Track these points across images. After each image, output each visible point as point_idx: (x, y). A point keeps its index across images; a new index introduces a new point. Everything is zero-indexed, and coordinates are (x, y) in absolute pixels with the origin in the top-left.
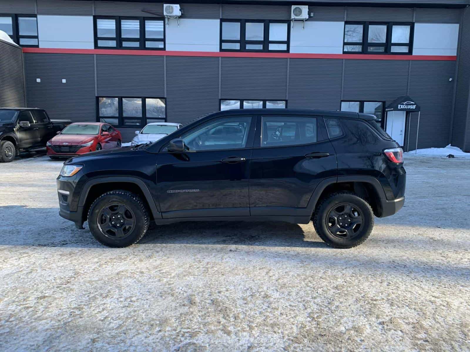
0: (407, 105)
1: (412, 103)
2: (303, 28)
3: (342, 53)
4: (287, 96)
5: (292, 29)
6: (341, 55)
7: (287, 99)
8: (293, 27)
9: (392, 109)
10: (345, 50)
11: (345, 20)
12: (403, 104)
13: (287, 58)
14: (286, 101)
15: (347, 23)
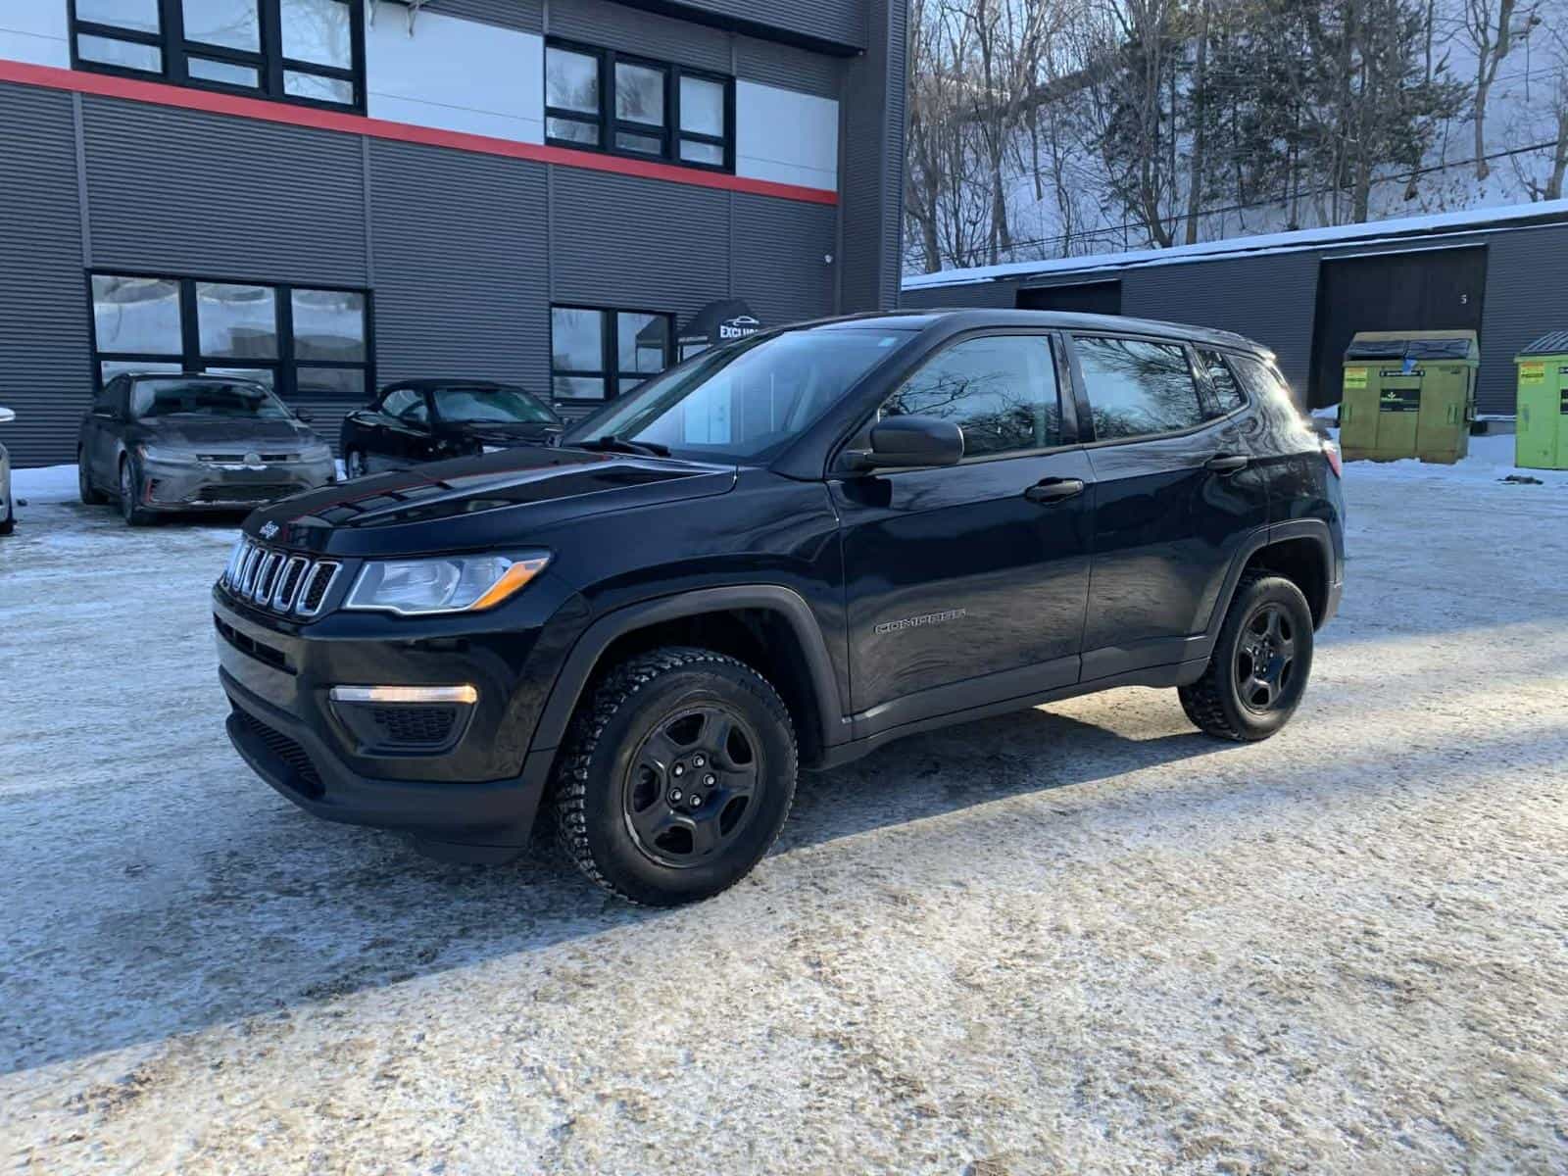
0: (741, 326)
1: (753, 321)
2: (411, 31)
3: (541, 142)
4: (371, 274)
5: (368, 28)
6: (539, 147)
7: (371, 286)
8: (372, 24)
9: (705, 338)
10: (552, 134)
11: (547, 32)
12: (731, 325)
13: (360, 135)
14: (367, 293)
15: (552, 41)
